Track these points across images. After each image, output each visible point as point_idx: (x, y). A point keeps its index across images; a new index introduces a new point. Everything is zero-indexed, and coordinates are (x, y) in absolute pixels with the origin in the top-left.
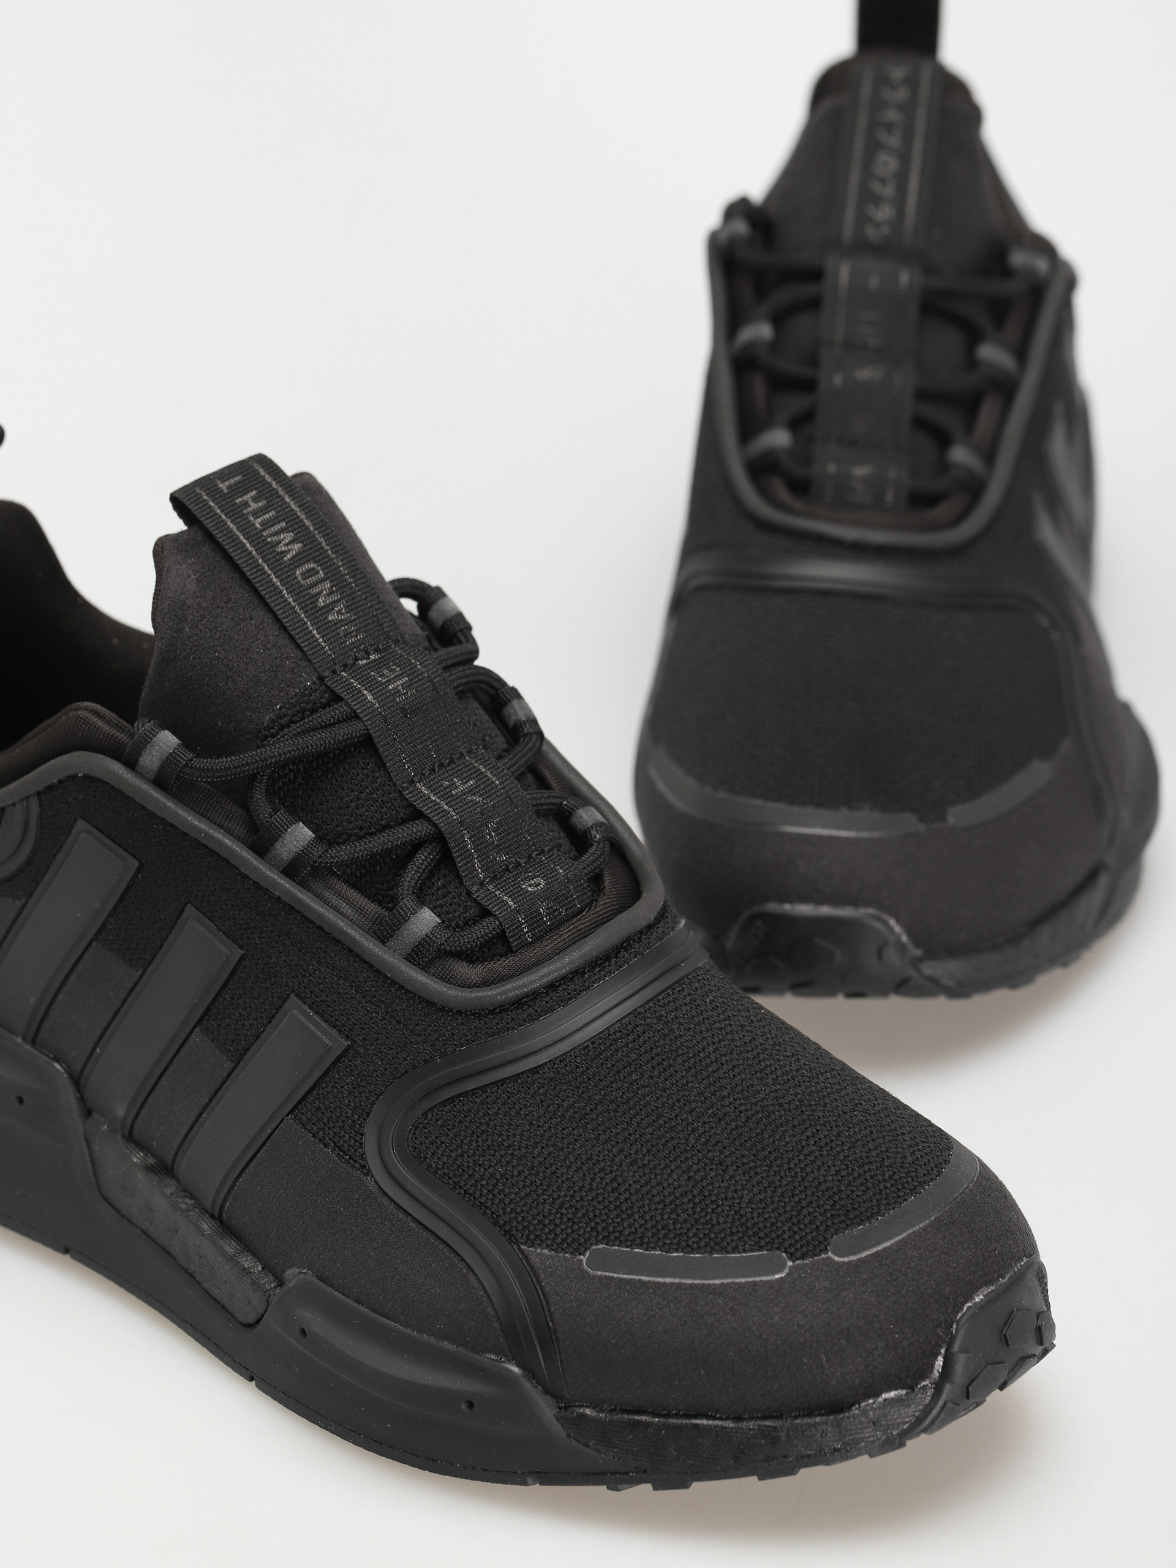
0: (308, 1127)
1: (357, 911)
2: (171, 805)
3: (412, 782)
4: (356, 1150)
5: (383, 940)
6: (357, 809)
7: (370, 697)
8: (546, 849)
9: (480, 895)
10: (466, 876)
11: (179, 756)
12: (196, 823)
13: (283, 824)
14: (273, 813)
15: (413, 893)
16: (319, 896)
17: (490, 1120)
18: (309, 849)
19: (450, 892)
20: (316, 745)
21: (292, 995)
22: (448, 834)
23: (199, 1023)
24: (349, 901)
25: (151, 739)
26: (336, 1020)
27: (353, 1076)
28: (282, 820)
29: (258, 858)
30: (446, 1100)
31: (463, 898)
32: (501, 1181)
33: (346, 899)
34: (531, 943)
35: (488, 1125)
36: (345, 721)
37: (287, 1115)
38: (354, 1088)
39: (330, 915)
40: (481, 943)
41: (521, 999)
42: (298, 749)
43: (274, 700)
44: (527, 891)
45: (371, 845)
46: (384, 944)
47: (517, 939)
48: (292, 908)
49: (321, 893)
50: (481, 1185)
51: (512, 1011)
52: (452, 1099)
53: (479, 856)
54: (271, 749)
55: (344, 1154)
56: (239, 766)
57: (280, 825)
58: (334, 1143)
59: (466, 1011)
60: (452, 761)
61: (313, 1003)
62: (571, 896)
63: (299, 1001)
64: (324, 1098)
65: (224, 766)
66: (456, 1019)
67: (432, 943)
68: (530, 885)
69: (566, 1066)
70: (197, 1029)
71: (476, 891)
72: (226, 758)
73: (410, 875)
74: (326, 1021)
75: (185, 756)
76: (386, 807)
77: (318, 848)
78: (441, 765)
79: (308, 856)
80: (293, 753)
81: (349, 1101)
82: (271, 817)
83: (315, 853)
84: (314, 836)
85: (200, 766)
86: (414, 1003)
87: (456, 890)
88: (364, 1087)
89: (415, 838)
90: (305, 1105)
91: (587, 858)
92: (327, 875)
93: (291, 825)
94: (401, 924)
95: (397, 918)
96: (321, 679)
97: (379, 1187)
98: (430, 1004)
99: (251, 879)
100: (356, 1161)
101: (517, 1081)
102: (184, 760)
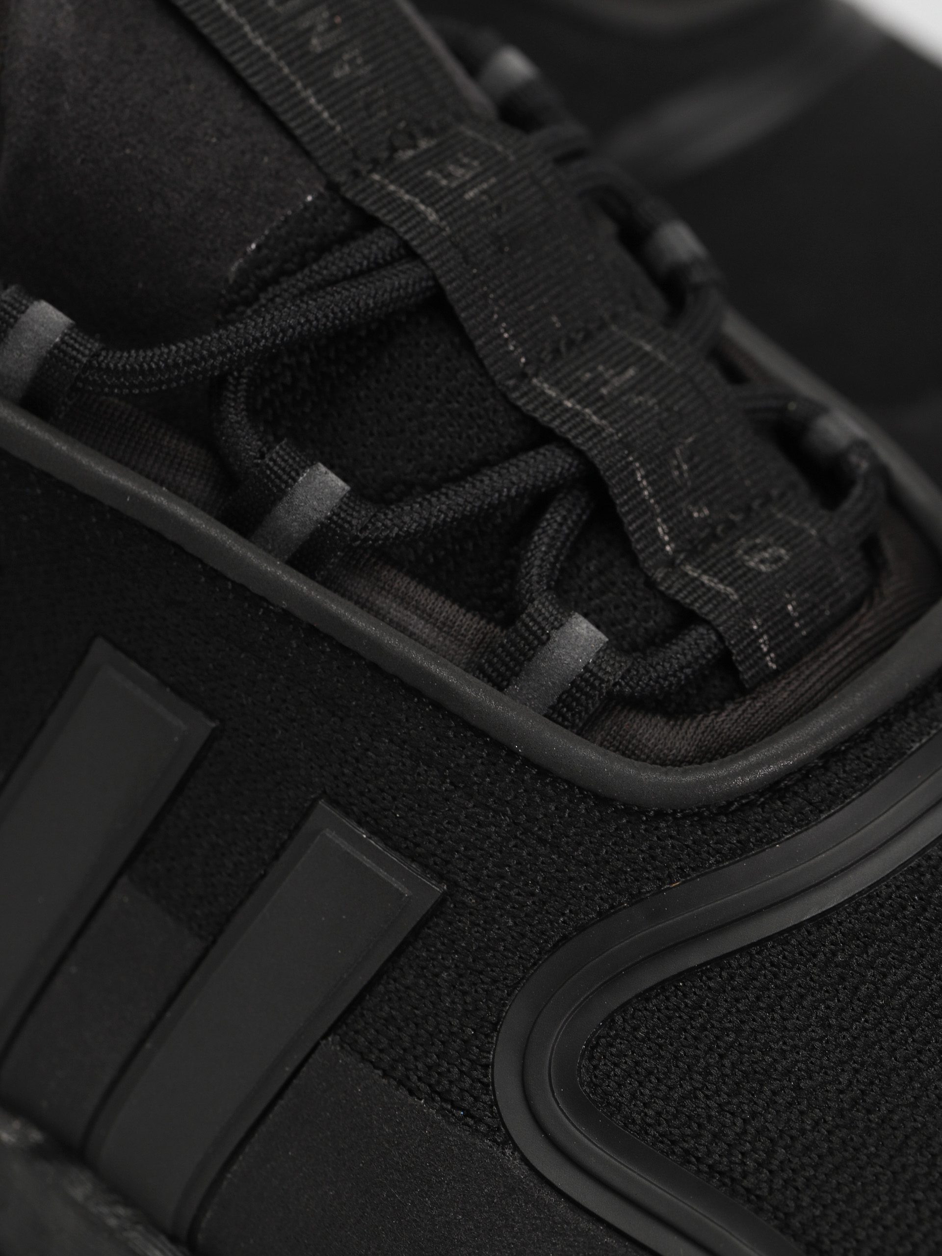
0: (373, 1058)
1: (440, 629)
2: (61, 445)
3: (523, 376)
4: (476, 1099)
5: (500, 683)
6: (421, 433)
7: (433, 217)
8: (775, 493)
9: (671, 586)
10: (642, 550)
11: (74, 348)
12: (114, 477)
13: (288, 469)
14: (265, 449)
15: (549, 588)
16: (363, 605)
17: (742, 1022)
18: (342, 515)
19: (613, 584)
20: (342, 311)
21: (321, 803)
22: (607, 470)
23: (127, 865)
24: (424, 611)
25: (16, 319)
26: (417, 845)
27: (457, 952)
28: (286, 461)
29: (242, 539)
30: (651, 989)
31: (640, 594)
32: (781, 1143)
33: (417, 608)
34: (776, 673)
35: (738, 1031)
36: (387, 264)
37: (325, 1037)
38: (461, 976)
39: (392, 640)
40: (687, 677)
41: (778, 782)
42: (308, 321)
43: (245, 233)
44: (760, 573)
45: (461, 501)
46: (501, 689)
47: (752, 667)
48: (312, 630)
49: (367, 600)
50: (743, 1154)
51: (763, 805)
52: (662, 986)
53: (663, 511)
54: (256, 324)
55: (453, 1106)
56: (195, 361)
57: (283, 470)
58: (430, 1085)
59: (675, 812)
60: (588, 336)
61: (366, 814)
62: (837, 579)
63: (336, 813)
64: (400, 999)
65: (165, 362)
66: (657, 828)
67: (597, 683)
68: (762, 561)
69: (881, 906)
70: (124, 880)
71: (664, 579)
72: (167, 346)
73: (539, 555)
74: (396, 849)
75: (86, 348)
76: (479, 427)
77: (359, 512)
78: (571, 343)
79: (341, 527)
80: (299, 328)
81: (453, 1002)
82: (262, 456)
83: (354, 522)
84: (347, 488)
85: (116, 365)
86: (570, 801)
87: (626, 579)
88: (481, 973)
89: (543, 481)
90: (363, 1015)
91: (852, 504)
92: (375, 564)
93: (304, 468)
94: (534, 649)
95: (525, 639)
96: (333, 187)
97: (532, 1168)
98: (603, 800)
99: (229, 580)
100: (480, 1120)
101: (788, 943)
102: (84, 355)
